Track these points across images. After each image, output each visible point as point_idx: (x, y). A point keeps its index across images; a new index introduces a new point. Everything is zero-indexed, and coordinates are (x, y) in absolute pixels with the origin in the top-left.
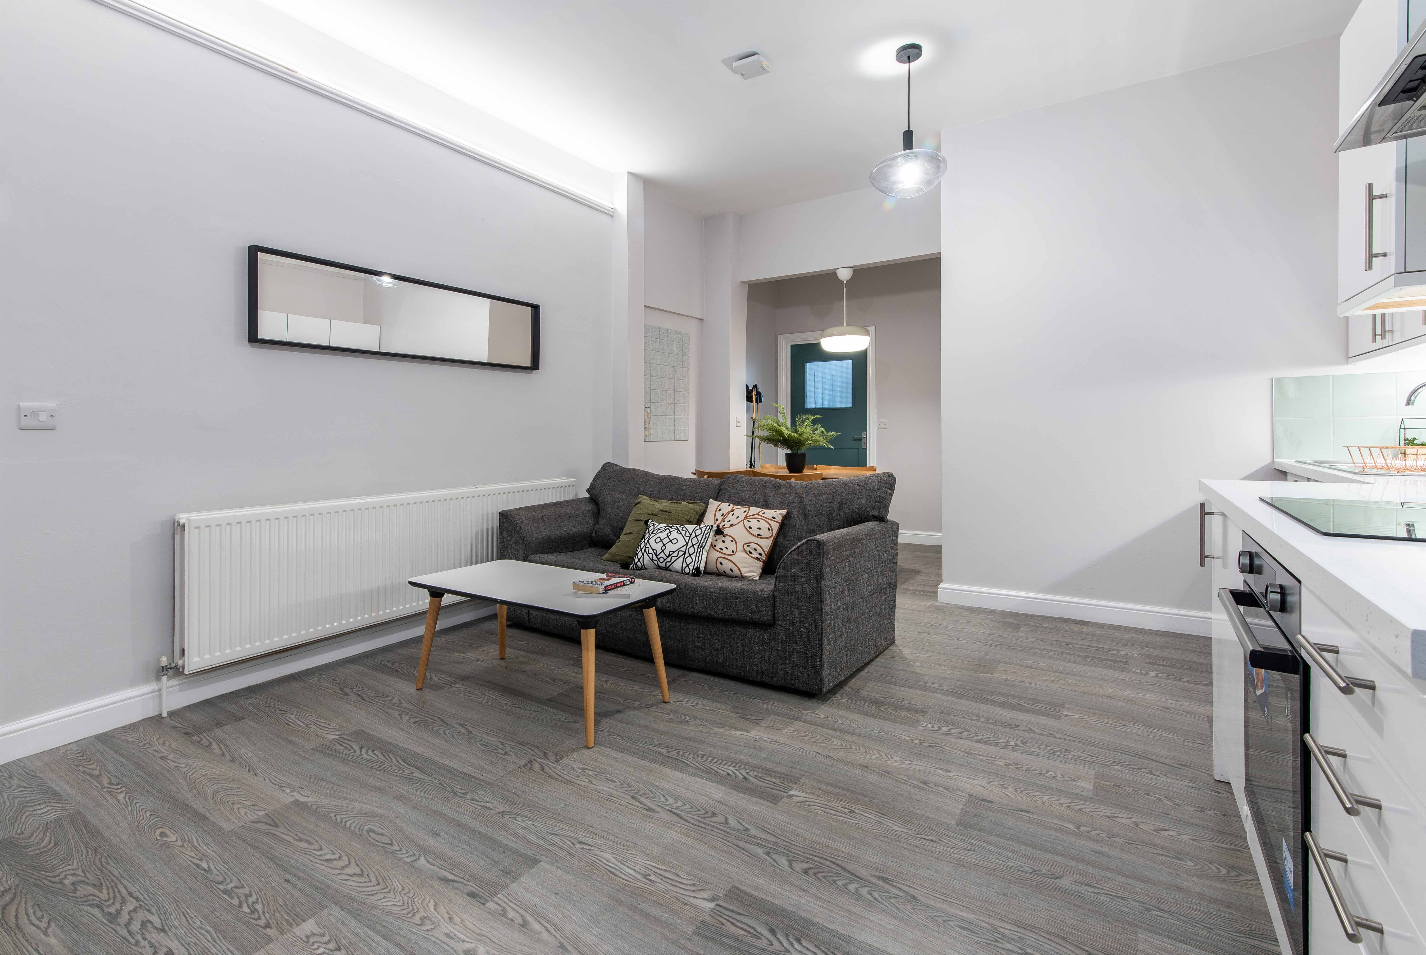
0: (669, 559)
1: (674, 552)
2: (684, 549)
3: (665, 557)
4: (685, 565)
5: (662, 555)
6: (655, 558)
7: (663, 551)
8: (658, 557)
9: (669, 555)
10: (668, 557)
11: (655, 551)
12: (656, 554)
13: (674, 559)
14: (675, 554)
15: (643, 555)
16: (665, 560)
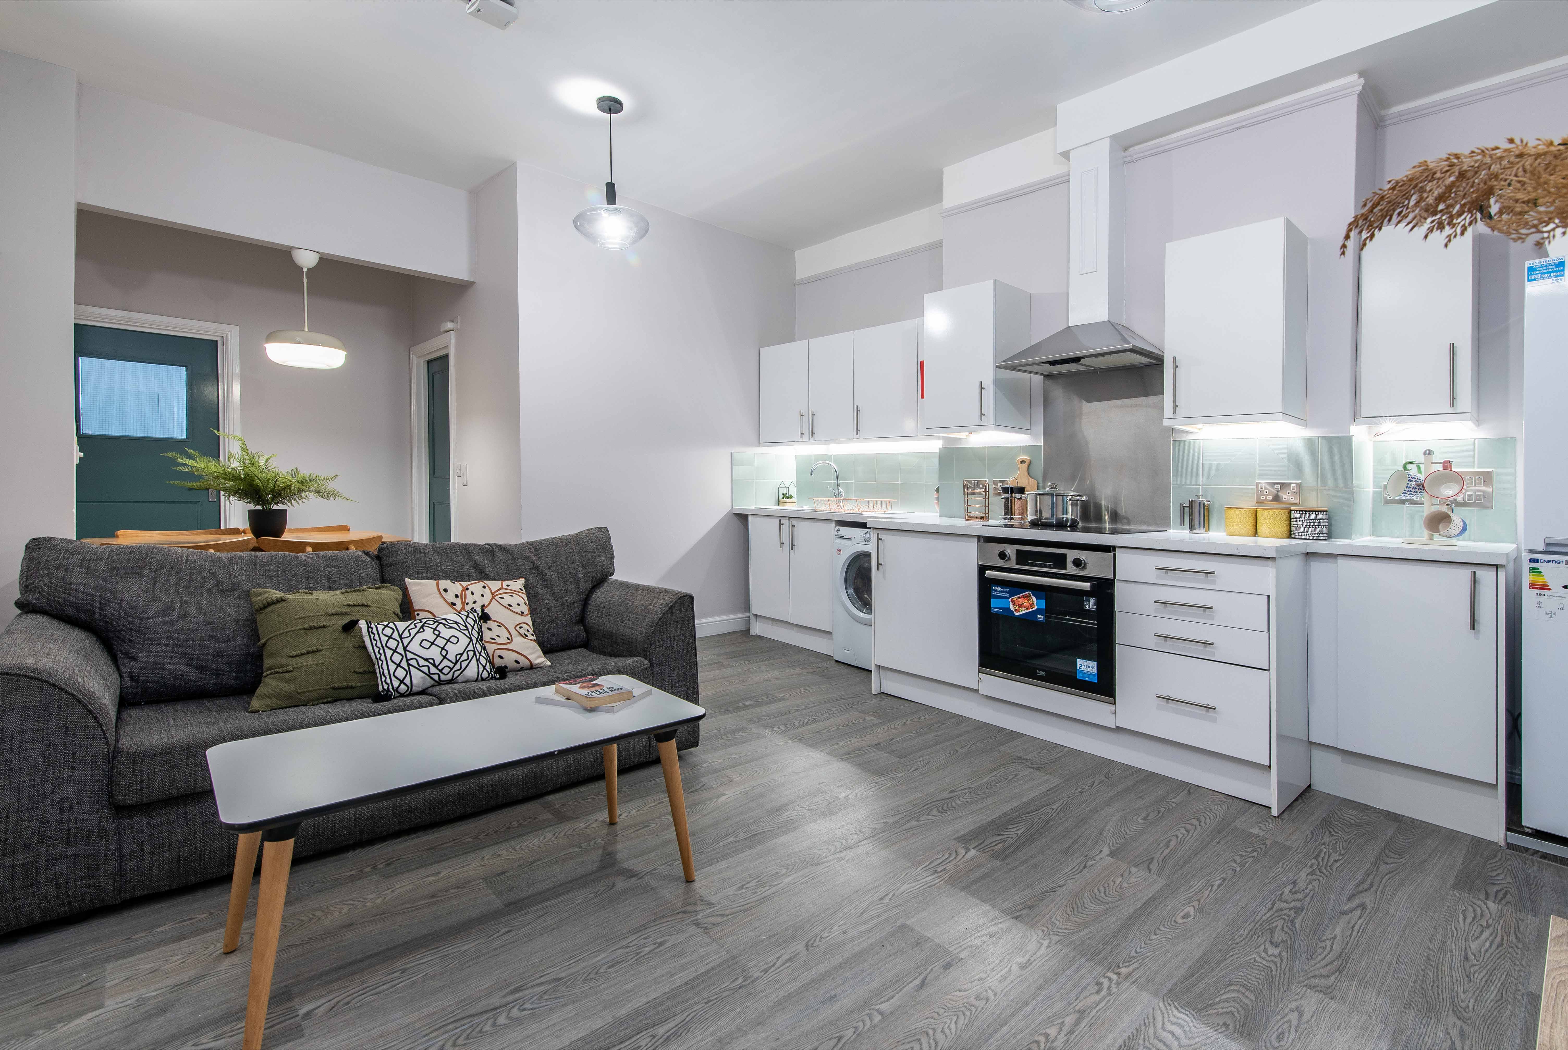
0: (458, 666)
1: (462, 655)
2: (471, 647)
3: (451, 665)
4: (481, 669)
5: (446, 662)
6: (433, 670)
7: (445, 657)
8: (440, 667)
9: (457, 661)
10: (455, 664)
11: (431, 661)
12: (434, 665)
13: (464, 664)
14: (465, 657)
15: (408, 672)
16: (451, 669)
